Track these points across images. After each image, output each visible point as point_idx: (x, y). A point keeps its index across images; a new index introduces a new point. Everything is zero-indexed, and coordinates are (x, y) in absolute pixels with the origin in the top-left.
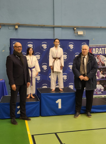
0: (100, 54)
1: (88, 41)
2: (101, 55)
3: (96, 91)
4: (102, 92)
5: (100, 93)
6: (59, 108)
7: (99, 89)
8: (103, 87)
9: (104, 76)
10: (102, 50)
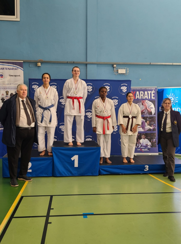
0: (146, 99)
1: (130, 81)
2: (147, 101)
3: (140, 147)
4: (149, 149)
5: (146, 150)
6: (75, 166)
7: (144, 145)
8: (150, 142)
9: (151, 128)
10: (148, 93)
